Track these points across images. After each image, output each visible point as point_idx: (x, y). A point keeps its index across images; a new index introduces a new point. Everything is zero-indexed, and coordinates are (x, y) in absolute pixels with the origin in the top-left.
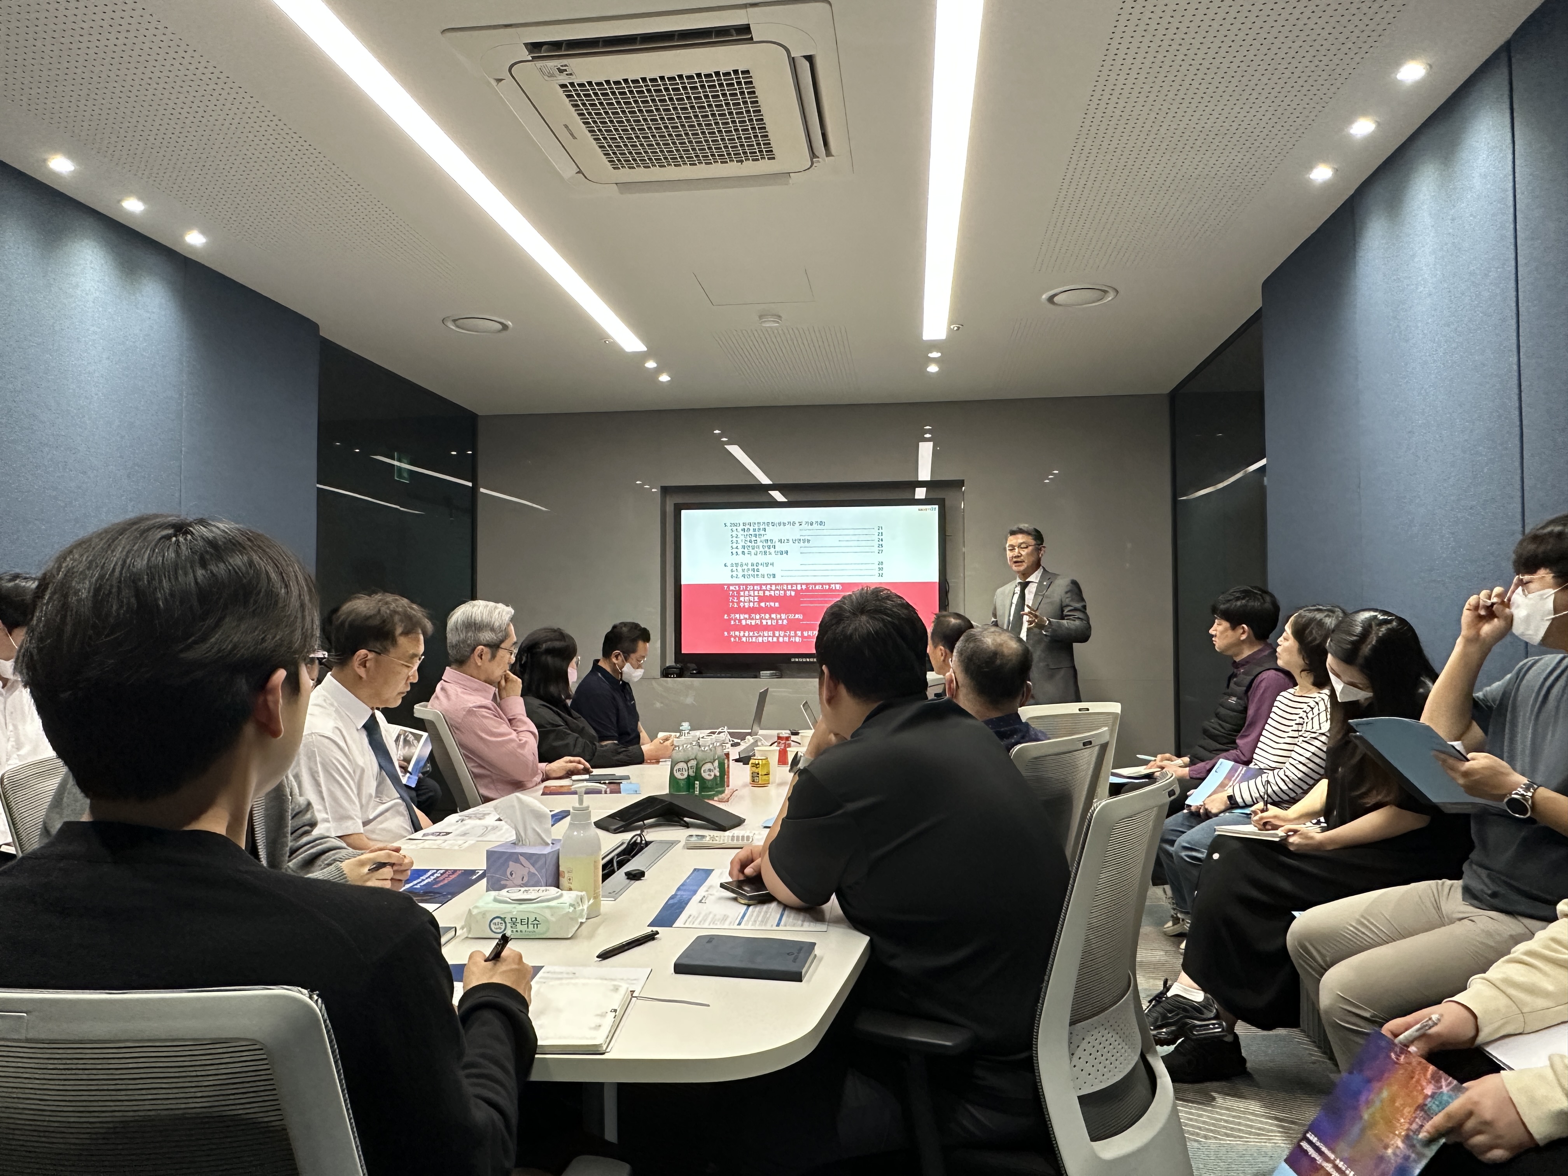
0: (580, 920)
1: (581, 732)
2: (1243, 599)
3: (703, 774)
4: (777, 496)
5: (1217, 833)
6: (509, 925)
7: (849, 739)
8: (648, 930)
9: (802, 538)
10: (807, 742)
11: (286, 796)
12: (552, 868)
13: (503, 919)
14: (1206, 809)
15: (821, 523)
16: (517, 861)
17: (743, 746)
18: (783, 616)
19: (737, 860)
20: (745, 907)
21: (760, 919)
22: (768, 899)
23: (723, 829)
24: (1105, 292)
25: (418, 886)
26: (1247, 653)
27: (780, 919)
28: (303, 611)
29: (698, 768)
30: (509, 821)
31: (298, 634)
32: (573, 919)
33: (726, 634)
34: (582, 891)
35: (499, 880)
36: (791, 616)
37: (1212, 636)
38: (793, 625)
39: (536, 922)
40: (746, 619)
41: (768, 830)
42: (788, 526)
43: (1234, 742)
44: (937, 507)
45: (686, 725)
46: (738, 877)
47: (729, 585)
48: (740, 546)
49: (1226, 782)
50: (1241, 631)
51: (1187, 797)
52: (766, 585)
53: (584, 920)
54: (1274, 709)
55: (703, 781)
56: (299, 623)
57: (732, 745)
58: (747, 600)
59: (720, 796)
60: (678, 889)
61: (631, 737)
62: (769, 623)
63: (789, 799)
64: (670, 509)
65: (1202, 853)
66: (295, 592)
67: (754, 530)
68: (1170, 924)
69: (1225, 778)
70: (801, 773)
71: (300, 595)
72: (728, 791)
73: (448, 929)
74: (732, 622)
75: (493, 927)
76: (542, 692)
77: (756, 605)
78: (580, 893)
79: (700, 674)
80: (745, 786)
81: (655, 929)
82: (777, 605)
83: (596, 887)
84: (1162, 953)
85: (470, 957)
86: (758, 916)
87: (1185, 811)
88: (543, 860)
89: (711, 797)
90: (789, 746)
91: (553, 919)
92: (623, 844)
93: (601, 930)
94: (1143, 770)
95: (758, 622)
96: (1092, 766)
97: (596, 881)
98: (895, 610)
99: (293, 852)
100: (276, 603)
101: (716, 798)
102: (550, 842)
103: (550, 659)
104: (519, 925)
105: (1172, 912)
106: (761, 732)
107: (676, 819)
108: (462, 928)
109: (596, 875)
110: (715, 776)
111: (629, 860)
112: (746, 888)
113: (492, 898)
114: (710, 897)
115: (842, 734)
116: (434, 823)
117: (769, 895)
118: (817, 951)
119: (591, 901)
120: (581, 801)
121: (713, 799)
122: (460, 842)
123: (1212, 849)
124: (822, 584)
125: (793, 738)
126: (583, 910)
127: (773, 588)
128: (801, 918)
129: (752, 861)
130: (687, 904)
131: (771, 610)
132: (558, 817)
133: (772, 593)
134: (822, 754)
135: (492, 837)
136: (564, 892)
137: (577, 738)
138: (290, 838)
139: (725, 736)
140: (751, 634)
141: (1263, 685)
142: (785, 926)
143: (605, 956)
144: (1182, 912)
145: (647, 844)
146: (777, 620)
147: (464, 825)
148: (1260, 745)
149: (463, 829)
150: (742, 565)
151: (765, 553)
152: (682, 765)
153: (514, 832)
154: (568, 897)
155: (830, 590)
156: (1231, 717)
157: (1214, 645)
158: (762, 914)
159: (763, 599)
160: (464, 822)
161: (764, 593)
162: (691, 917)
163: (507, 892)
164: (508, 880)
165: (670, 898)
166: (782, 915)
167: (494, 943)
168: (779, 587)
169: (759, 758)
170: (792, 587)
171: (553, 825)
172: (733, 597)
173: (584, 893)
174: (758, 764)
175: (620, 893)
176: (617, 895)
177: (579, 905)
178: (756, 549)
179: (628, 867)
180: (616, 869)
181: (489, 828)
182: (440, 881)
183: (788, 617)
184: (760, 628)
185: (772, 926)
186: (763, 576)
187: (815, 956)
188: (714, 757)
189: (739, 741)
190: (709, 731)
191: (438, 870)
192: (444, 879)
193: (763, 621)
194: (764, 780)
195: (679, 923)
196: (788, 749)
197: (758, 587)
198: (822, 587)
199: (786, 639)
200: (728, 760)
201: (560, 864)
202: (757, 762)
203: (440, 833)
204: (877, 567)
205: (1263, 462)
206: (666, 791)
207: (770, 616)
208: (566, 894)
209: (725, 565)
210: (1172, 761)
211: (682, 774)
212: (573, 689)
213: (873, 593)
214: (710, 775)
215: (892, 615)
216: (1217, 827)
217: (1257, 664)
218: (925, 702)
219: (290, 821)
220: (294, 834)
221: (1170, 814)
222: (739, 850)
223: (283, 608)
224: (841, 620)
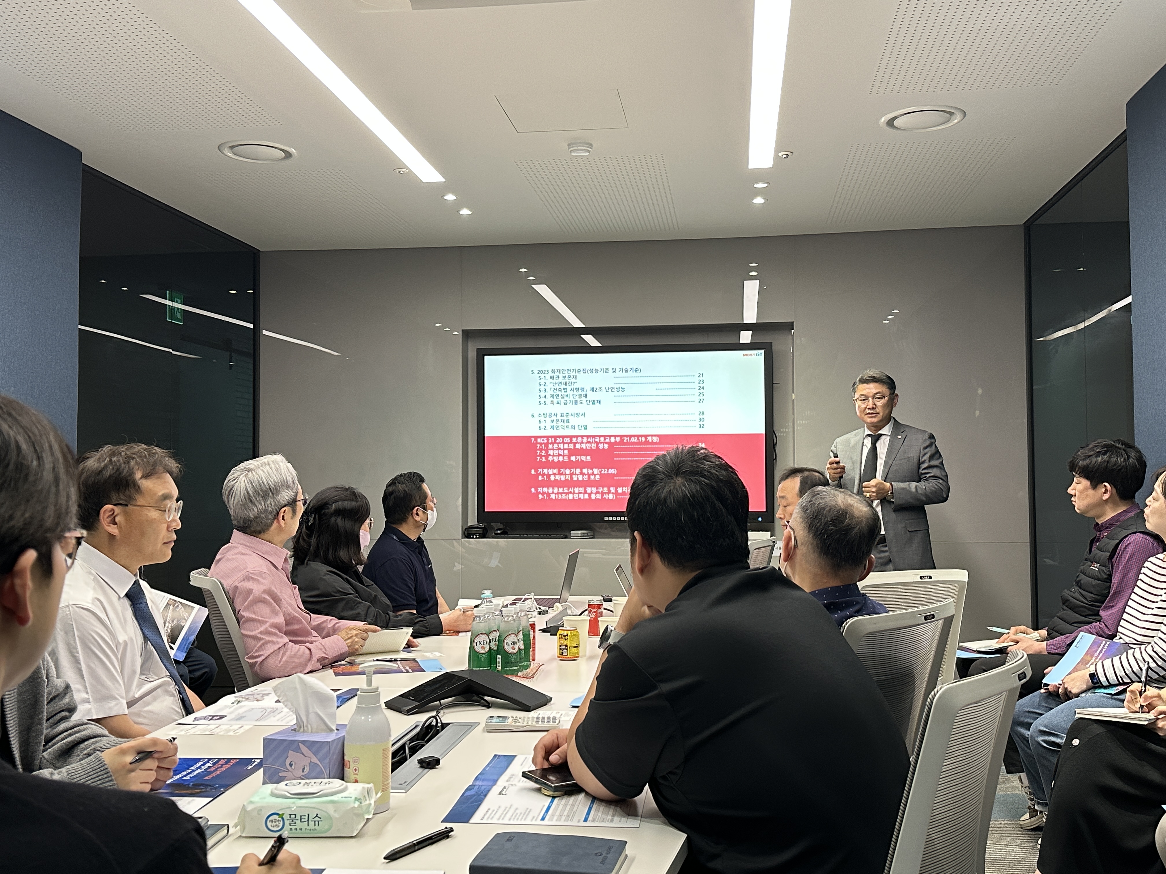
0: (367, 816)
1: (374, 601)
2: (1104, 454)
3: (506, 647)
4: (591, 340)
5: (1077, 716)
6: (287, 823)
7: (663, 612)
8: (442, 826)
9: (615, 386)
10: (619, 611)
11: (41, 678)
12: (336, 757)
13: (281, 816)
14: (1066, 689)
15: (636, 370)
16: (298, 750)
17: (552, 614)
18: (596, 471)
19: (541, 745)
20: (550, 799)
21: (566, 813)
22: (574, 790)
23: (528, 709)
24: (951, 114)
25: (188, 778)
26: (1110, 514)
27: (588, 814)
28: (57, 486)
29: (501, 641)
30: (290, 705)
31: (51, 511)
32: (360, 815)
33: (533, 490)
34: (369, 783)
35: (278, 771)
36: (604, 471)
37: (1072, 496)
38: (605, 481)
39: (317, 819)
40: (555, 474)
41: (577, 709)
42: (600, 373)
43: (1098, 615)
44: (763, 351)
45: (487, 593)
46: (542, 764)
47: (536, 438)
48: (548, 396)
49: (1089, 658)
50: (1103, 490)
51: (1044, 675)
52: (577, 437)
53: (370, 816)
54: (1142, 576)
55: (506, 655)
56: (52, 498)
57: (539, 614)
58: (555, 454)
59: (525, 672)
60: (477, 779)
61: (430, 605)
62: (580, 478)
63: (598, 678)
64: (472, 354)
65: (1062, 738)
66: (48, 465)
67: (564, 378)
68: (1027, 816)
69: (1086, 654)
70: (611, 649)
71: (54, 468)
72: (533, 665)
73: (219, 828)
74: (540, 478)
75: (269, 824)
76: (330, 557)
77: (566, 459)
78: (367, 786)
79: (505, 534)
80: (552, 659)
81: (449, 825)
82: (589, 458)
83: (385, 778)
84: (1017, 849)
85: (243, 860)
86: (563, 810)
87: (1042, 691)
88: (326, 749)
89: (515, 673)
90: (601, 615)
91: (337, 815)
92: (416, 726)
93: (390, 827)
94: (994, 644)
95: (568, 477)
96: (935, 642)
97: (385, 772)
98: (713, 471)
99: (49, 740)
100: (27, 476)
101: (520, 674)
102: (334, 728)
103: (339, 521)
104: (298, 822)
105: (1030, 803)
106: (571, 598)
107: (476, 698)
108: (236, 826)
109: (385, 765)
110: (519, 649)
111: (423, 746)
112: (551, 778)
113: (269, 792)
114: (511, 788)
115: (655, 606)
116: (207, 705)
117: (576, 785)
118: (628, 850)
119: (379, 795)
120: (369, 683)
121: (517, 676)
122: (236, 727)
123: (1072, 734)
124: (638, 436)
125: (606, 605)
126: (370, 804)
127: (585, 440)
128: (611, 812)
129: (558, 747)
130: (485, 796)
131: (581, 465)
132: (345, 698)
133: (584, 446)
134: (634, 628)
135: (272, 721)
136: (348, 784)
137: (369, 607)
138: (45, 725)
139: (531, 604)
140: (561, 490)
141: (1130, 550)
142: (593, 821)
143: (393, 857)
144: (1039, 803)
145: (444, 726)
146: (589, 475)
147: (241, 707)
148: (1125, 616)
149: (241, 711)
150: (550, 416)
151: (576, 402)
152: (483, 637)
153: (295, 716)
154: (353, 790)
155: (647, 442)
156: (1093, 586)
157: (1074, 506)
158: (568, 807)
159: (573, 452)
160: (240, 704)
161: (575, 446)
162: (490, 812)
163: (286, 785)
164: (287, 771)
165: (467, 790)
166: (590, 809)
167: (271, 842)
168: (591, 440)
169: (568, 628)
170: (605, 439)
171: (338, 707)
172: (541, 450)
173: (371, 785)
174: (567, 635)
175: (412, 784)
176: (409, 787)
177: (366, 800)
178: (566, 398)
179: (422, 754)
180: (408, 756)
181: (268, 710)
182: (212, 772)
183: (600, 472)
184: (570, 484)
185: (579, 821)
186: (573, 427)
187: (626, 856)
188: (518, 629)
189: (547, 609)
190: (515, 597)
191: (209, 759)
192: (216, 770)
193: (574, 476)
194: (573, 653)
195: (476, 818)
196: (599, 619)
197: (568, 440)
198: (638, 439)
199: (599, 496)
200: (534, 632)
201: (345, 752)
202: (565, 633)
203: (213, 716)
204: (697, 417)
205: (1128, 300)
206: (465, 667)
207: (581, 470)
208: (351, 786)
209: (533, 416)
210: (1027, 634)
211: (483, 648)
212: (365, 553)
213: (688, 452)
214: (513, 648)
215: (709, 476)
216: (1077, 710)
217: (1123, 527)
218: (747, 572)
219: (46, 707)
220: (51, 721)
221: (1022, 696)
222: (545, 733)
223: (35, 481)
224: (655, 482)
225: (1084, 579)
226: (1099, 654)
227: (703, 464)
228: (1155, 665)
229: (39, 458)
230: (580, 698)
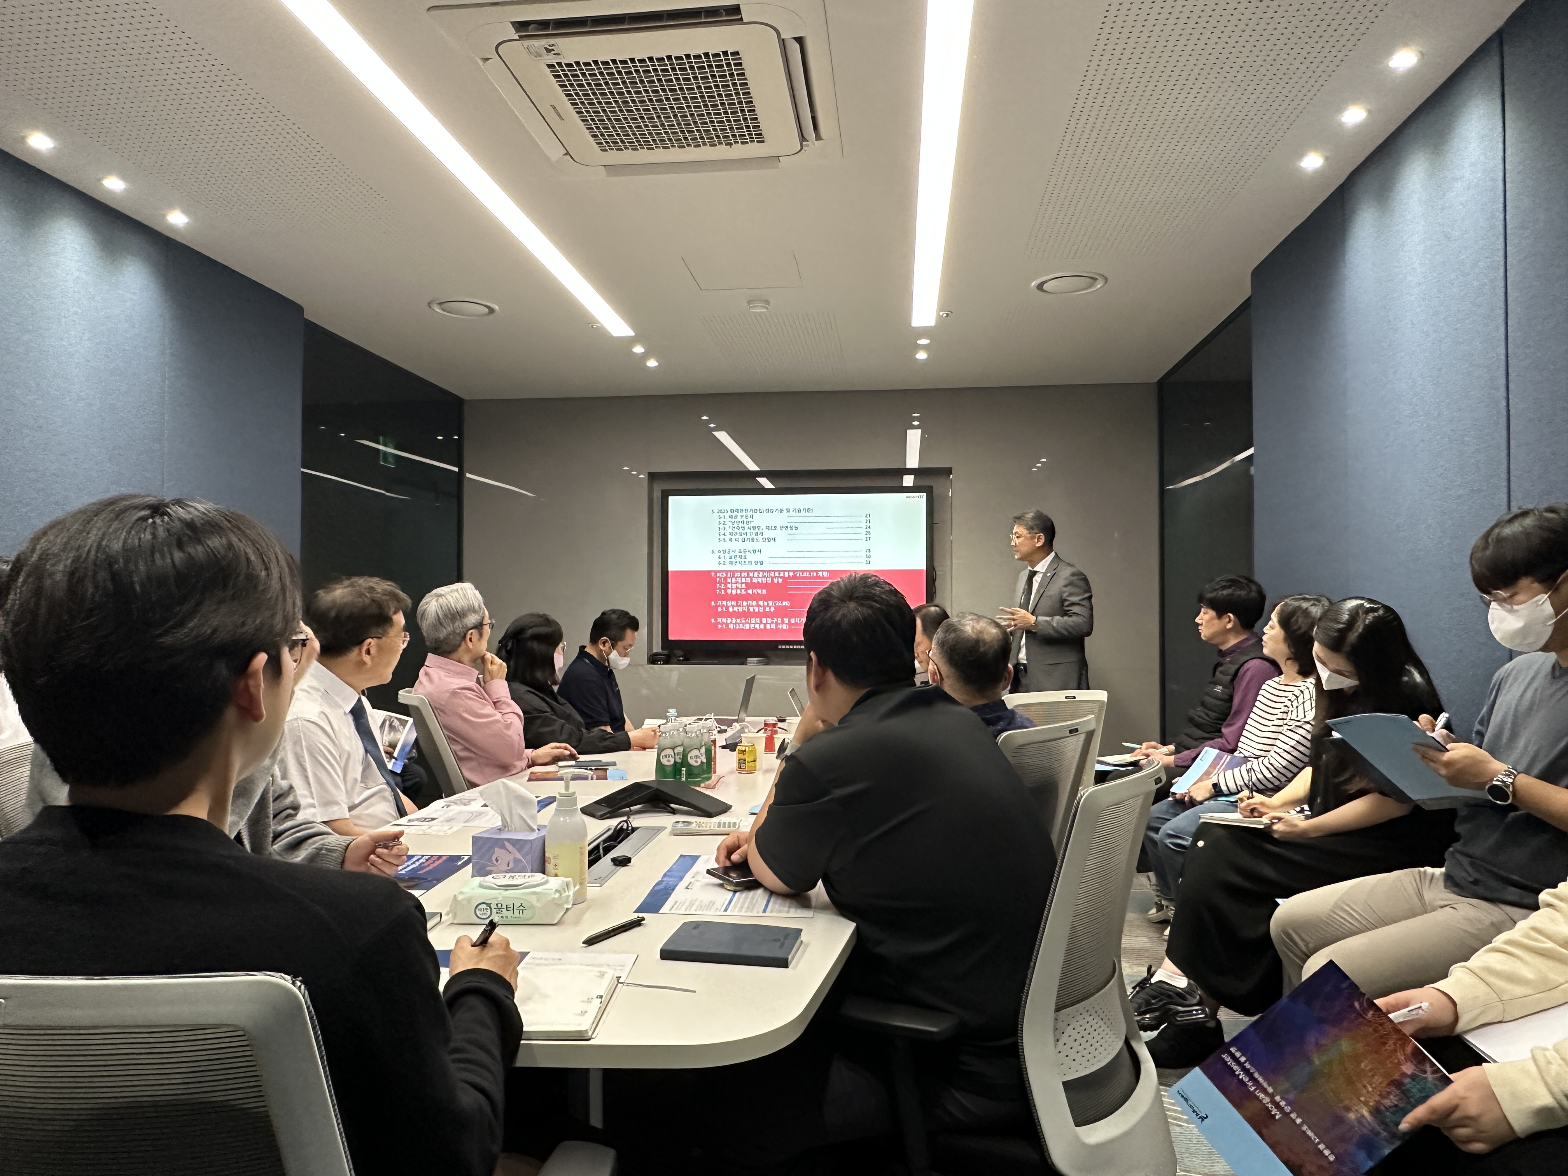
0: (566, 906)
1: (568, 718)
2: (1229, 588)
3: (690, 761)
4: (765, 482)
5: (1202, 820)
6: (494, 911)
7: (837, 724)
8: (635, 916)
9: (789, 525)
10: (794, 729)
12: (538, 854)
13: (489, 905)
14: (1191, 797)
15: (809, 510)
16: (503, 847)
17: (730, 732)
18: (771, 603)
19: (723, 846)
20: (731, 894)
21: (746, 905)
22: (755, 885)
23: (710, 815)
24: (1095, 279)
26: (1232, 641)
27: (767, 906)
28: (284, 594)
29: (685, 755)
30: (495, 808)
31: (279, 618)
32: (559, 905)
33: (713, 620)
34: (567, 877)
35: (484, 866)
36: (779, 604)
37: (1198, 625)
38: (780, 613)
39: (522, 908)
40: (733, 606)
42: (775, 513)
43: (1220, 731)
44: (925, 494)
45: (672, 712)
46: (724, 862)
47: (716, 572)
48: (727, 533)
49: (1211, 769)
50: (1227, 620)
51: (1172, 785)
52: (753, 572)
53: (570, 906)
54: (1259, 698)
55: (689, 767)
56: (280, 606)
57: (719, 732)
58: (734, 587)
59: (707, 783)
60: (665, 875)
62: (757, 609)
63: (776, 785)
64: (657, 494)
65: (1187, 840)
66: (275, 575)
67: (742, 517)
68: (1154, 911)
69: (1210, 766)
70: (788, 759)
71: (280, 578)
72: (714, 777)
73: (434, 915)
74: (720, 609)
75: (478, 912)
76: (527, 677)
77: (743, 592)
78: (566, 879)
79: (687, 660)
80: (732, 772)
81: (641, 915)
82: (764, 591)
83: (582, 873)
84: (1145, 939)
85: (457, 943)
86: (744, 903)
87: (1170, 799)
88: (529, 845)
89: (698, 784)
90: (776, 732)
91: (538, 905)
92: (609, 830)
93: (587, 916)
94: (1128, 758)
95: (745, 609)
96: (1078, 755)
97: (582, 868)
98: (884, 597)
100: (255, 587)
101: (702, 785)
102: (536, 828)
103: (535, 645)
104: (504, 911)
105: (1157, 899)
106: (748, 719)
107: (662, 805)
108: (447, 914)
109: (582, 861)
110: (702, 762)
111: (615, 847)
112: (733, 875)
113: (478, 884)
114: (697, 883)
115: (829, 720)
117: (755, 881)
118: (803, 937)
119: (577, 887)
120: (567, 787)
121: (699, 786)
122: (446, 828)
123: (1196, 837)
124: (810, 571)
125: (780, 725)
126: (569, 896)
127: (761, 574)
128: (788, 904)
129: (739, 847)
130: (673, 890)
131: (757, 598)
132: (544, 803)
133: (760, 580)
134: (809, 740)
135: (477, 823)
136: (549, 878)
137: (565, 724)
139: (712, 723)
140: (738, 621)
141: (1249, 674)
142: (772, 911)
143: (591, 941)
144: (1166, 899)
145: (634, 830)
146: (764, 607)
147: (450, 810)
148: (1245, 733)
149: (451, 814)
150: (729, 552)
151: (753, 540)
152: (669, 752)
153: (500, 818)
154: (554, 883)
155: (818, 577)
156: (1217, 706)
157: (1200, 634)
158: (748, 900)
159: (749, 586)
160: (450, 808)
161: (751, 580)
162: (677, 904)
163: (493, 877)
164: (494, 865)
165: (657, 884)
166: (768, 902)
167: (482, 929)
168: (766, 574)
169: (746, 744)
170: (779, 574)
171: (538, 811)
172: (720, 583)
173: (570, 879)
174: (745, 751)
175: (606, 879)
176: (603, 882)
177: (565, 891)
178: (743, 536)
179: (614, 853)
180: (602, 855)
181: (475, 814)
182: (426, 867)
183: (775, 604)
184: (746, 615)
185: (758, 912)
186: (750, 563)
187: (802, 941)
188: (701, 744)
189: (726, 728)
190: (696, 718)
191: (423, 856)
192: (429, 865)
193: (750, 608)
194: (751, 767)
195: (665, 909)
196: (775, 736)
197: (746, 574)
198: (810, 574)
199: (773, 626)
200: (715, 747)
201: (546, 850)
202: (743, 749)
203: (426, 819)
204: (864, 554)
205: (1251, 451)
206: (653, 777)
207: (757, 603)
208: (552, 880)
209: (713, 552)
210: (1157, 749)
211: (669, 761)
212: (559, 675)
213: (861, 579)
214: (696, 762)
215: (881, 601)
216: (1202, 815)
217: (1243, 653)
218: (913, 689)
219: (271, 805)
220: (278, 817)
221: (1155, 802)
222: (725, 837)
223: (263, 591)
224: (828, 607)
225: (1209, 700)
226: (1221, 766)
227: (875, 590)
228: (1271, 776)
229: (267, 569)
230: (758, 806)
